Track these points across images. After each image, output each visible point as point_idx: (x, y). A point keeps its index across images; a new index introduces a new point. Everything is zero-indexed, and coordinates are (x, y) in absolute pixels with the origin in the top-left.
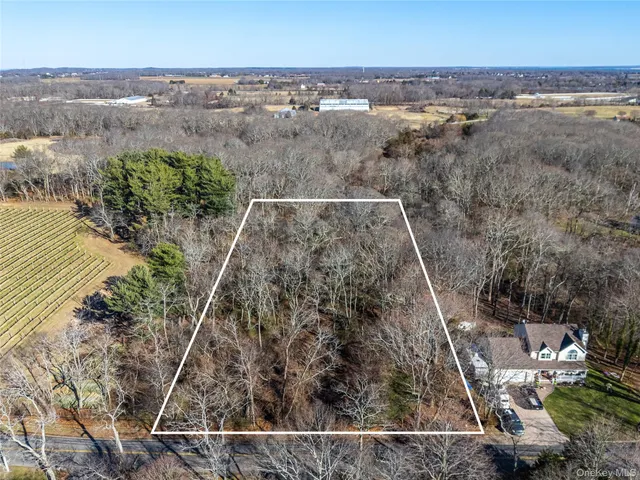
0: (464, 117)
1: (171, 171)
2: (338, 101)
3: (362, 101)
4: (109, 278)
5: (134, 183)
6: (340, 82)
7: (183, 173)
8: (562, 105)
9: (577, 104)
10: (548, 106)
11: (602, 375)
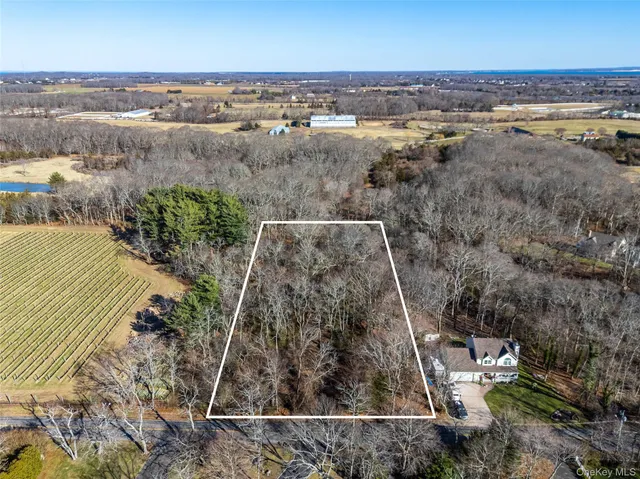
0: (443, 136)
1: (197, 206)
2: (327, 118)
3: (349, 117)
4: (153, 296)
5: (168, 218)
6: (328, 92)
7: (208, 209)
8: (536, 119)
9: (550, 117)
10: (522, 119)
11: (530, 376)
